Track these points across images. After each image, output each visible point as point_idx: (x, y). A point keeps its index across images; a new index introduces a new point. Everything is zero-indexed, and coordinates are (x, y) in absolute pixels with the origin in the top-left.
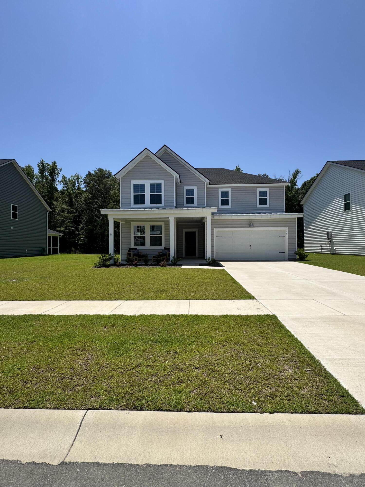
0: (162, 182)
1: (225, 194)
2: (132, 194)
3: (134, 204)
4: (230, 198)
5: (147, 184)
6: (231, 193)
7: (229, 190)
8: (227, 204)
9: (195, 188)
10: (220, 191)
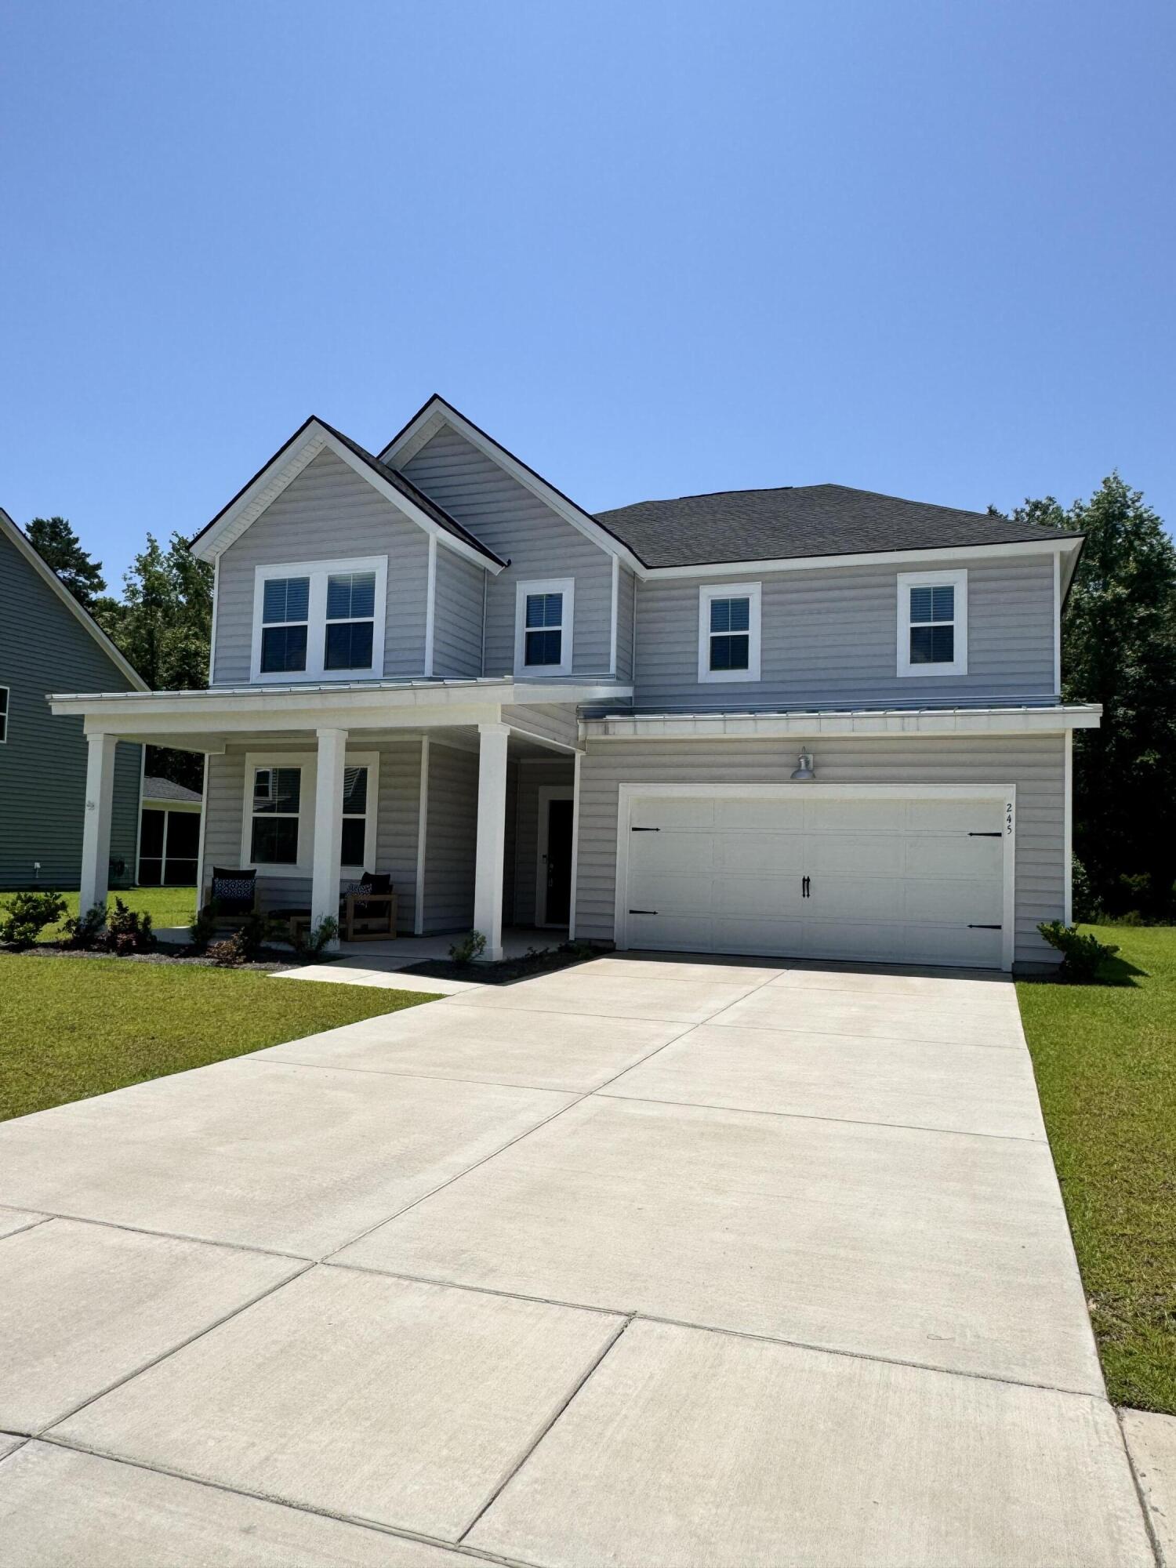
0: (376, 566)
1: (730, 613)
2: (258, 626)
3: (264, 669)
4: (754, 633)
5: (318, 575)
6: (763, 604)
7: (753, 593)
8: (742, 662)
9: (565, 587)
10: (708, 594)
